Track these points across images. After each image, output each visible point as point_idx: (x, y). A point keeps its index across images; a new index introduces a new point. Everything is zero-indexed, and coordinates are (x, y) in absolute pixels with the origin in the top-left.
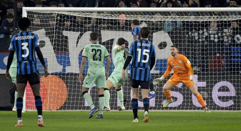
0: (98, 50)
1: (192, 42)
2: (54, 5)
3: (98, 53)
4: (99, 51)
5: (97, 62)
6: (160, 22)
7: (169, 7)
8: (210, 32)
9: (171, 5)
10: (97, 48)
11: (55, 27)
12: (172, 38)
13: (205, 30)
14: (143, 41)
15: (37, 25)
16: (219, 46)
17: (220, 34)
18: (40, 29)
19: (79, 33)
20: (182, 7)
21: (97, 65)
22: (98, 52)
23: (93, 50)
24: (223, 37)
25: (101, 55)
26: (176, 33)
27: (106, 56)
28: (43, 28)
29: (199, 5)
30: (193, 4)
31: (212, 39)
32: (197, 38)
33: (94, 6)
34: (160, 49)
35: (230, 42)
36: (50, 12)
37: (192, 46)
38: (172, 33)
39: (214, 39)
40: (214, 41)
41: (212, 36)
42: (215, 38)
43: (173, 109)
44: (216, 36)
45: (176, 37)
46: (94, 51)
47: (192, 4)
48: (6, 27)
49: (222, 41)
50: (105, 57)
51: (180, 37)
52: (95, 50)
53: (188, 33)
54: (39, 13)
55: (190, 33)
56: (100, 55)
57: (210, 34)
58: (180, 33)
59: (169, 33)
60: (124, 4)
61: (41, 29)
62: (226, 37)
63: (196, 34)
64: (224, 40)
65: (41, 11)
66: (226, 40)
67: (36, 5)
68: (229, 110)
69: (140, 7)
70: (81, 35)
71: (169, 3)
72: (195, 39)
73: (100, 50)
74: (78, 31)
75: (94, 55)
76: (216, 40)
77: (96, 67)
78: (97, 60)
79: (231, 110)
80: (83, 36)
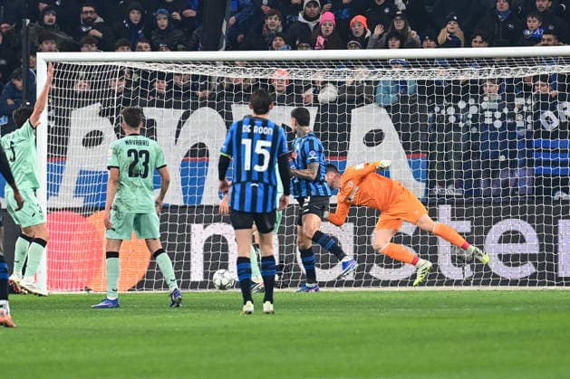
0: (142, 152)
1: (440, 128)
2: (126, 48)
3: (142, 160)
4: (144, 155)
5: (138, 181)
6: (368, 82)
7: (393, 47)
8: (484, 105)
9: (398, 42)
10: (138, 148)
11: (115, 98)
12: (395, 120)
13: (471, 101)
14: (257, 122)
15: (85, 95)
16: (503, 136)
17: (506, 111)
18: (90, 104)
19: (182, 111)
20: (422, 48)
21: (137, 186)
22: (141, 156)
23: (129, 153)
24: (512, 116)
25: (149, 165)
26: (405, 109)
27: (159, 166)
28: (98, 101)
29: (463, 43)
30: (450, 39)
31: (488, 121)
32: (452, 120)
33: (216, 48)
34: (368, 145)
35: (529, 127)
36: (102, 64)
37: (441, 138)
38: (396, 108)
39: (493, 121)
40: (492, 125)
41: (488, 114)
42: (494, 119)
43: (392, 285)
44: (498, 115)
45: (405, 118)
46: (133, 154)
47: (447, 39)
48: (12, 99)
49: (513, 126)
50: (158, 169)
51: (415, 118)
52: (135, 151)
53: (431, 109)
54: (77, 66)
55: (437, 109)
56: (145, 164)
57: (483, 111)
58: (413, 109)
59: (387, 108)
60: (283, 42)
61: (94, 103)
62: (519, 117)
63: (451, 111)
64: (515, 124)
65: (81, 62)
66: (520, 123)
67: (82, 46)
68: (520, 285)
69: (325, 49)
70: (186, 116)
71: (394, 39)
72: (447, 121)
73: (147, 153)
74: (177, 106)
75: (133, 165)
76: (498, 124)
77: (134, 191)
78: (137, 176)
79: (526, 285)
80: (190, 118)
